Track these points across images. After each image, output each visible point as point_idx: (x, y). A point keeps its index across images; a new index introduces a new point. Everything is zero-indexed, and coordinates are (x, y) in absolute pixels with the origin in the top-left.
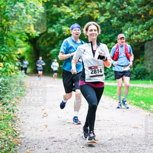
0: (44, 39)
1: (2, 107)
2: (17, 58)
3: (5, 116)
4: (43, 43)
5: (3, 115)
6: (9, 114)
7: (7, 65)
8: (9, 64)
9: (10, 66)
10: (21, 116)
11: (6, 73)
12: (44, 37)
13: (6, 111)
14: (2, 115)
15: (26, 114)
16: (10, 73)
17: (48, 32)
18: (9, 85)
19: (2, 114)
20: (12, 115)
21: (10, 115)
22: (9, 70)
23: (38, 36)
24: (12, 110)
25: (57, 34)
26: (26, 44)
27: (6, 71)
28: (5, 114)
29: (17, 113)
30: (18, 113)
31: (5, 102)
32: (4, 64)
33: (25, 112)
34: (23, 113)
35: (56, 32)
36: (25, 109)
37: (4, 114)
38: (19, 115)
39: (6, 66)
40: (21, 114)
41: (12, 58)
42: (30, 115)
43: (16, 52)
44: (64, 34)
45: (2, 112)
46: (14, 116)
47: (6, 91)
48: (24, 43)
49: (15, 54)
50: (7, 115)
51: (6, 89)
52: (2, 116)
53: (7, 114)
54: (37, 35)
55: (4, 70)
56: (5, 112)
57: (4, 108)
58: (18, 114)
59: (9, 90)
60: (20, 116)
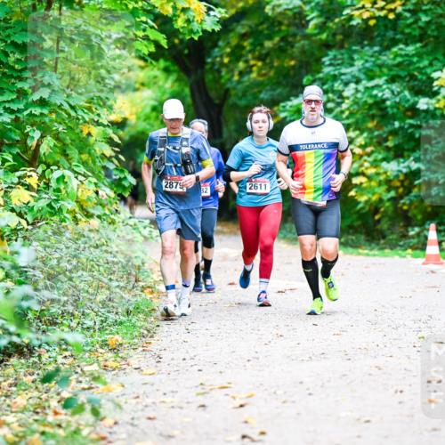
0: (247, 44)
1: (36, 394)
2: (111, 142)
3: (53, 436)
4: (241, 65)
5: (43, 433)
6: (73, 428)
7: (61, 179)
8: (68, 173)
9: (74, 183)
10: (130, 435)
11: (56, 218)
12: (243, 36)
13: (56, 413)
14: (34, 432)
15: (155, 429)
16: (76, 220)
17: (268, 9)
18: (71, 279)
19: (35, 426)
20: (85, 432)
21: (77, 432)
22: (69, 205)
23: (217, 28)
24: (88, 407)
25: (314, 20)
26: (155, 71)
27: (53, 210)
28: (50, 425)
29: (109, 422)
30: (116, 423)
31: (51, 368)
32: (42, 177)
33: (150, 419)
34: (144, 423)
35: (307, 8)
36: (149, 401)
37: (47, 429)
38: (121, 432)
39: (53, 184)
40: (132, 425)
41: (83, 145)
42: (176, 433)
43: (103, 112)
44: (351, 18)
45: (36, 417)
46: (94, 436)
47: (55, 309)
48: (142, 68)
49: (98, 124)
50: (61, 432)
51: (53, 301)
52: (37, 435)
53: (59, 426)
54: (210, 25)
55: (43, 203)
56: (51, 418)
57: (44, 396)
58: (115, 428)
59: (70, 308)
60: (124, 436)
